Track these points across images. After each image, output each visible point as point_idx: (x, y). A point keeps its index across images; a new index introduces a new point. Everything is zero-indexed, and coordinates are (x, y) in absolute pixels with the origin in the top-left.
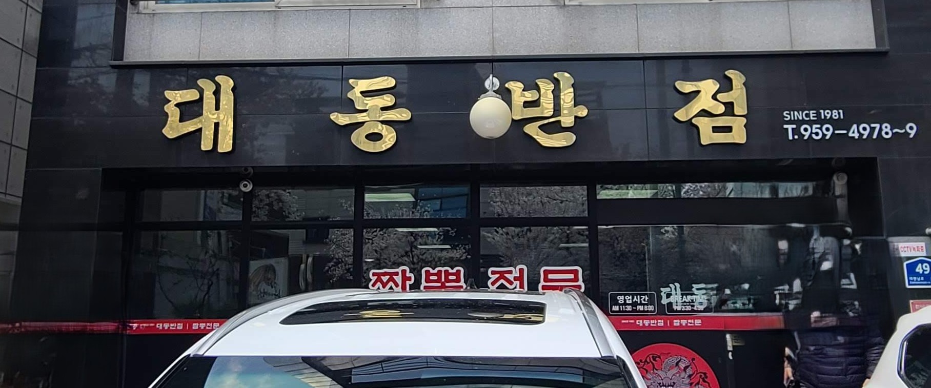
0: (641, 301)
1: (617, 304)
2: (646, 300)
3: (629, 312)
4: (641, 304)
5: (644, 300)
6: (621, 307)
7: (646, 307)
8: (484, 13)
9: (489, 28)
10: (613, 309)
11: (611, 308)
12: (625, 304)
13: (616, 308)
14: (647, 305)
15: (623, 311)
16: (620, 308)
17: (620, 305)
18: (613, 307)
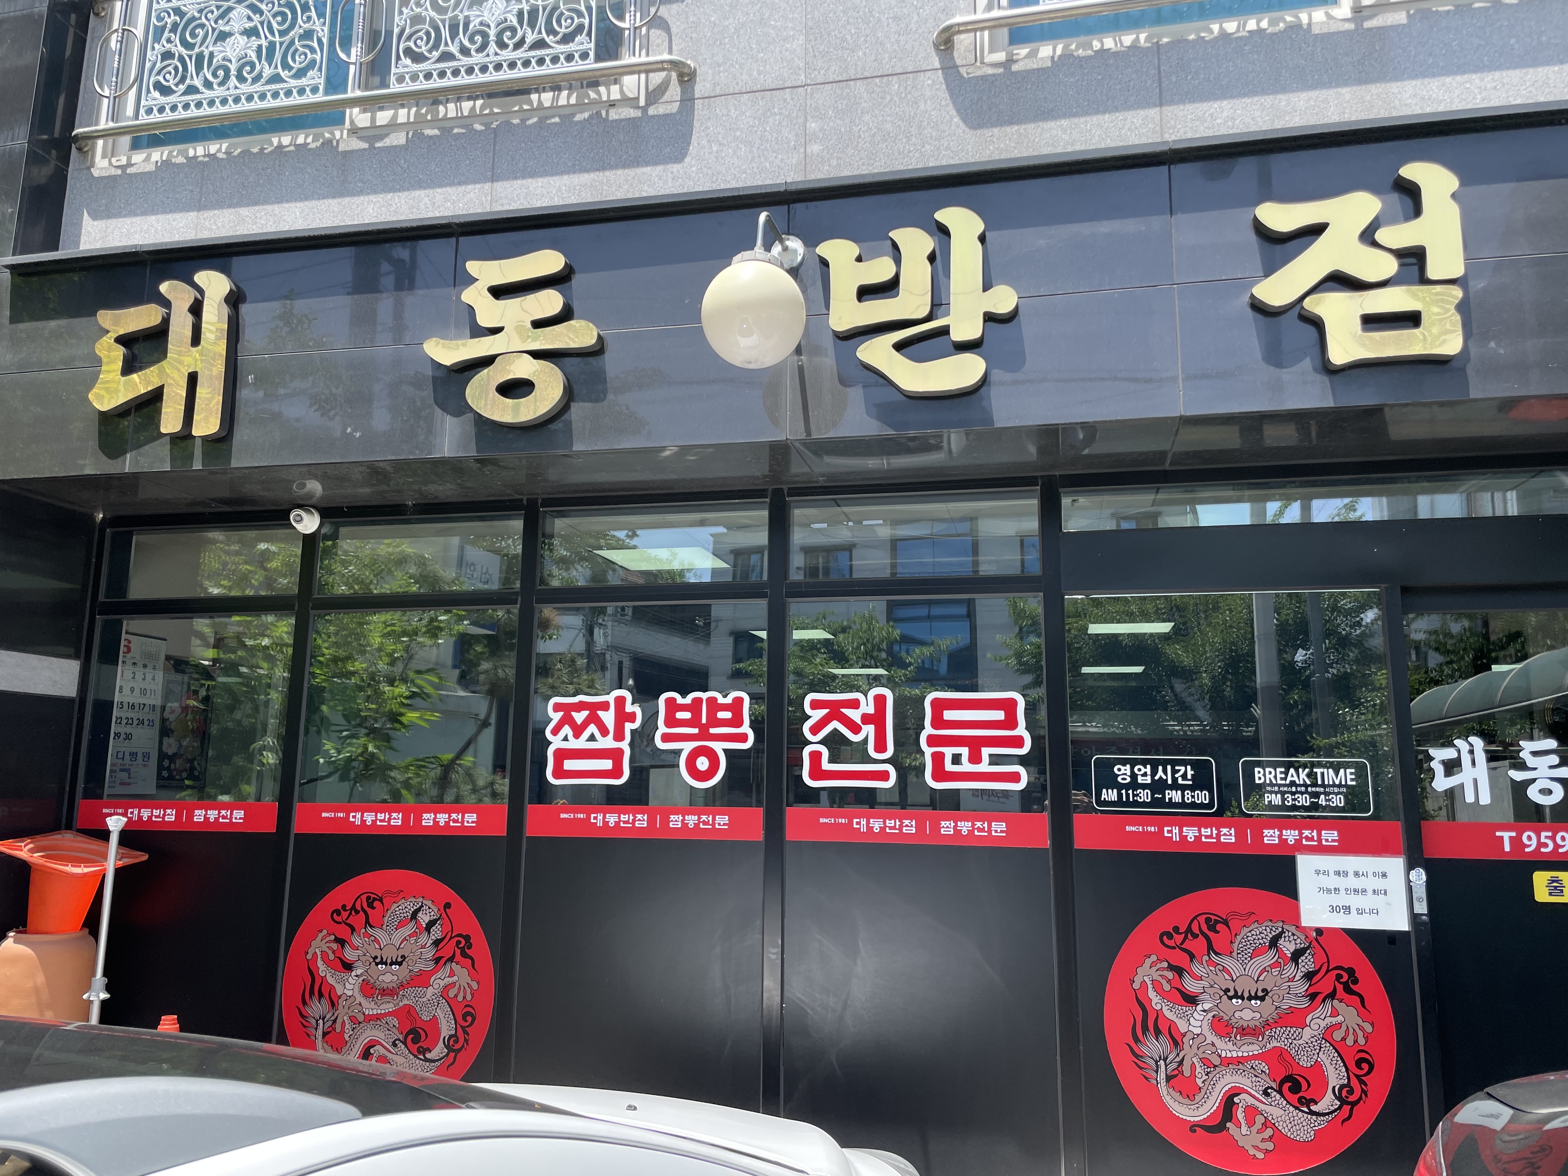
0: (1175, 780)
1: (1112, 782)
2: (1189, 777)
3: (1144, 804)
4: (1175, 786)
5: (1184, 777)
6: (1123, 792)
7: (1188, 794)
8: (785, 100)
9: (797, 135)
10: (1104, 796)
11: (1098, 795)
12: (1134, 784)
13: (1110, 795)
14: (1192, 788)
15: (1128, 804)
16: (1120, 795)
17: (1120, 787)
18: (1104, 791)
